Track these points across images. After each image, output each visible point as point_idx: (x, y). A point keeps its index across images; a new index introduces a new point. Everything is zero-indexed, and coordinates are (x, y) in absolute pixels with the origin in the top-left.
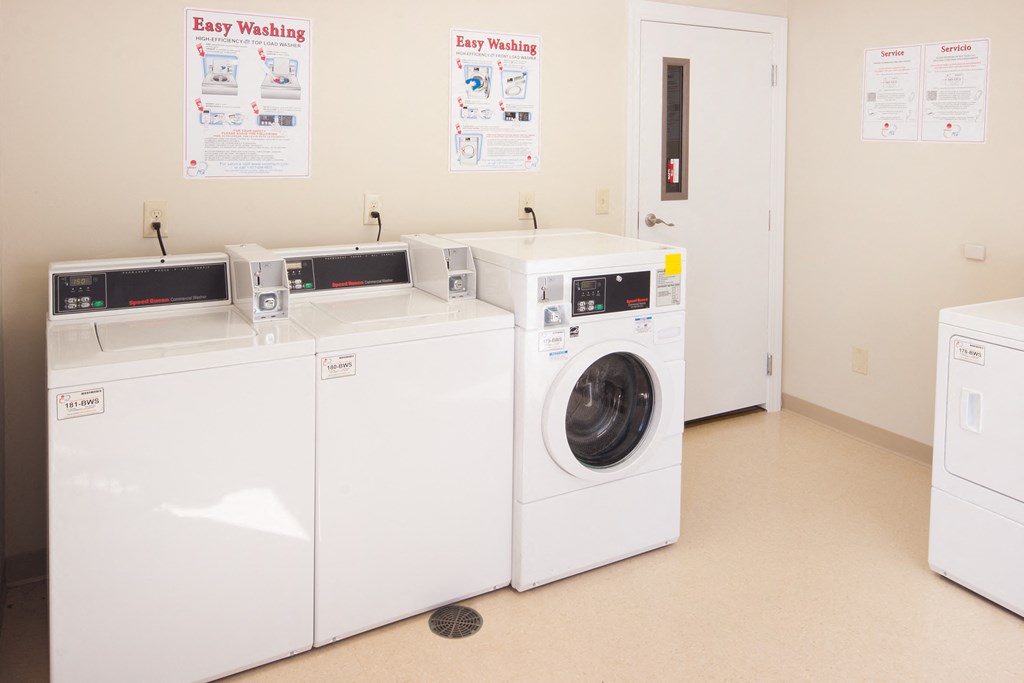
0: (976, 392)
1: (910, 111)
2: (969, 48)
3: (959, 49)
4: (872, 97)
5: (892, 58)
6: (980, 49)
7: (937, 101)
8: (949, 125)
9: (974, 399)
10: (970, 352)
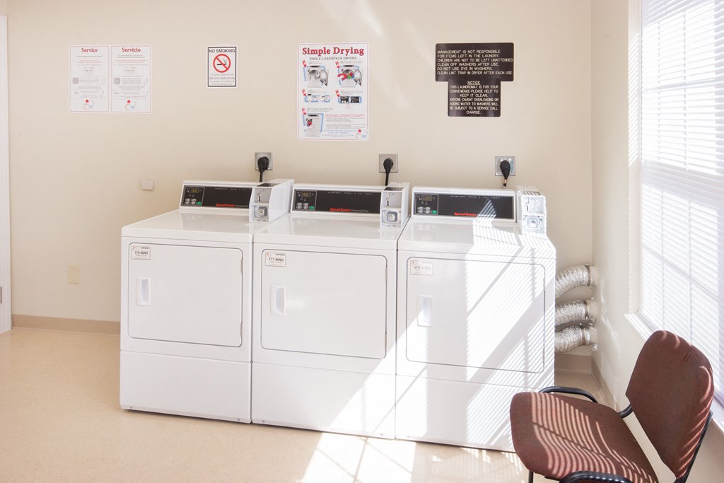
0: (145, 278)
1: (103, 91)
2: (139, 50)
3: (134, 50)
4: (76, 81)
5: (89, 53)
6: (145, 51)
7: (121, 85)
8: (129, 101)
9: (145, 282)
10: (142, 253)
